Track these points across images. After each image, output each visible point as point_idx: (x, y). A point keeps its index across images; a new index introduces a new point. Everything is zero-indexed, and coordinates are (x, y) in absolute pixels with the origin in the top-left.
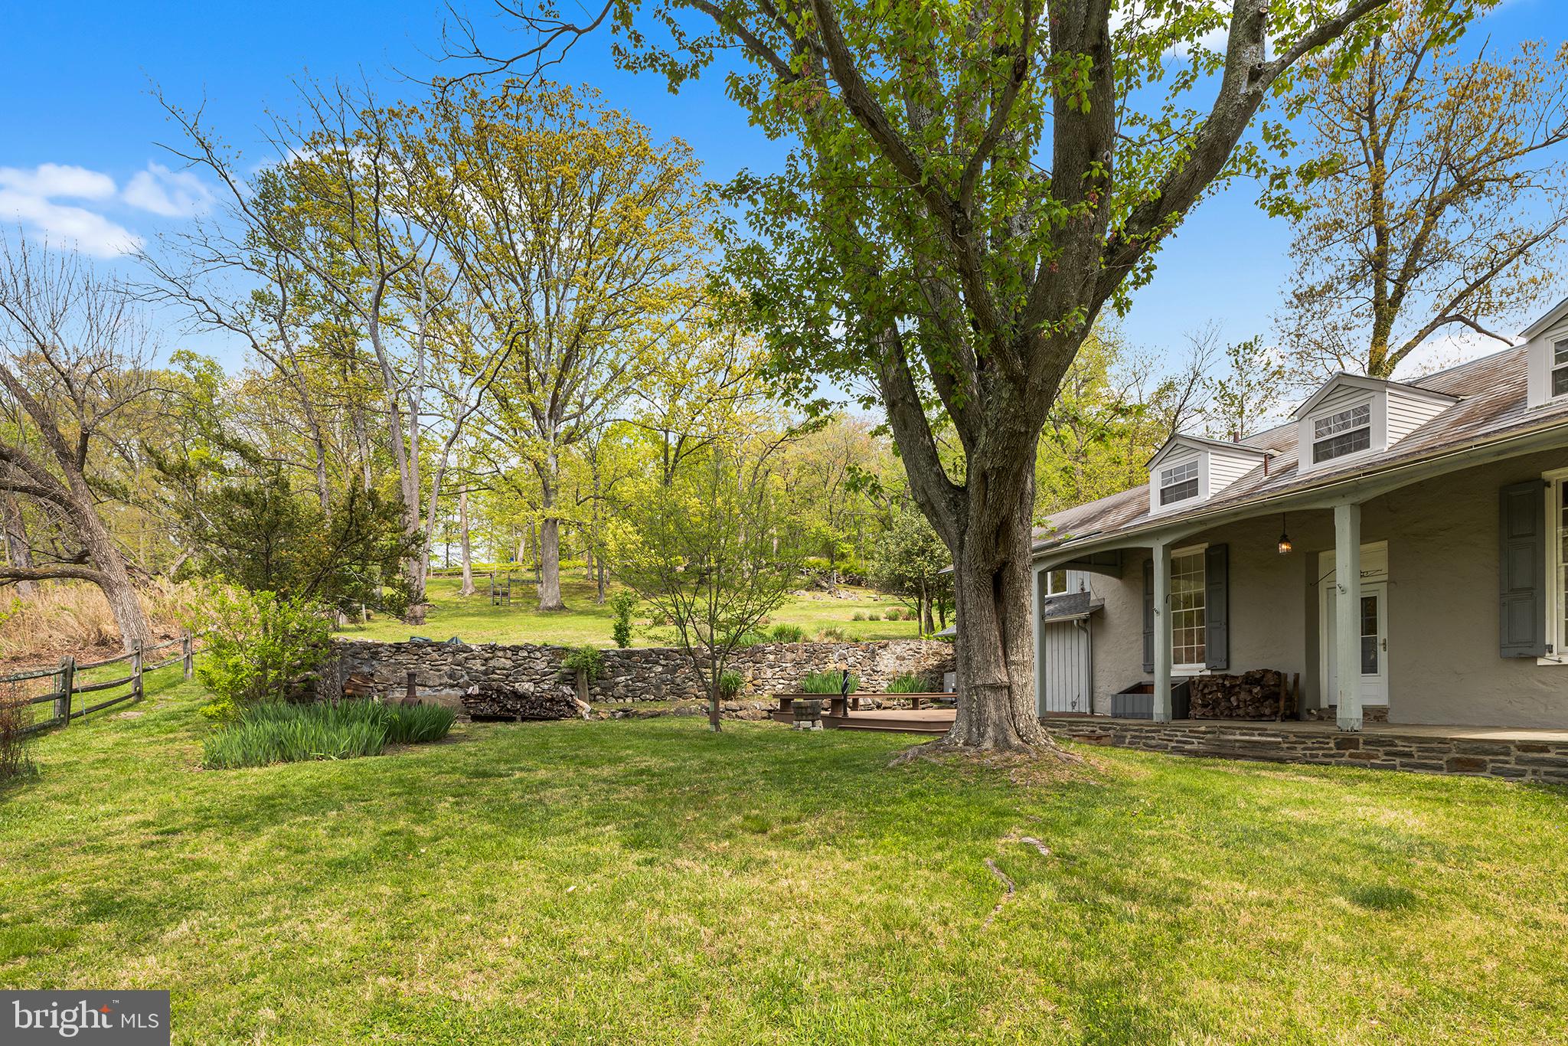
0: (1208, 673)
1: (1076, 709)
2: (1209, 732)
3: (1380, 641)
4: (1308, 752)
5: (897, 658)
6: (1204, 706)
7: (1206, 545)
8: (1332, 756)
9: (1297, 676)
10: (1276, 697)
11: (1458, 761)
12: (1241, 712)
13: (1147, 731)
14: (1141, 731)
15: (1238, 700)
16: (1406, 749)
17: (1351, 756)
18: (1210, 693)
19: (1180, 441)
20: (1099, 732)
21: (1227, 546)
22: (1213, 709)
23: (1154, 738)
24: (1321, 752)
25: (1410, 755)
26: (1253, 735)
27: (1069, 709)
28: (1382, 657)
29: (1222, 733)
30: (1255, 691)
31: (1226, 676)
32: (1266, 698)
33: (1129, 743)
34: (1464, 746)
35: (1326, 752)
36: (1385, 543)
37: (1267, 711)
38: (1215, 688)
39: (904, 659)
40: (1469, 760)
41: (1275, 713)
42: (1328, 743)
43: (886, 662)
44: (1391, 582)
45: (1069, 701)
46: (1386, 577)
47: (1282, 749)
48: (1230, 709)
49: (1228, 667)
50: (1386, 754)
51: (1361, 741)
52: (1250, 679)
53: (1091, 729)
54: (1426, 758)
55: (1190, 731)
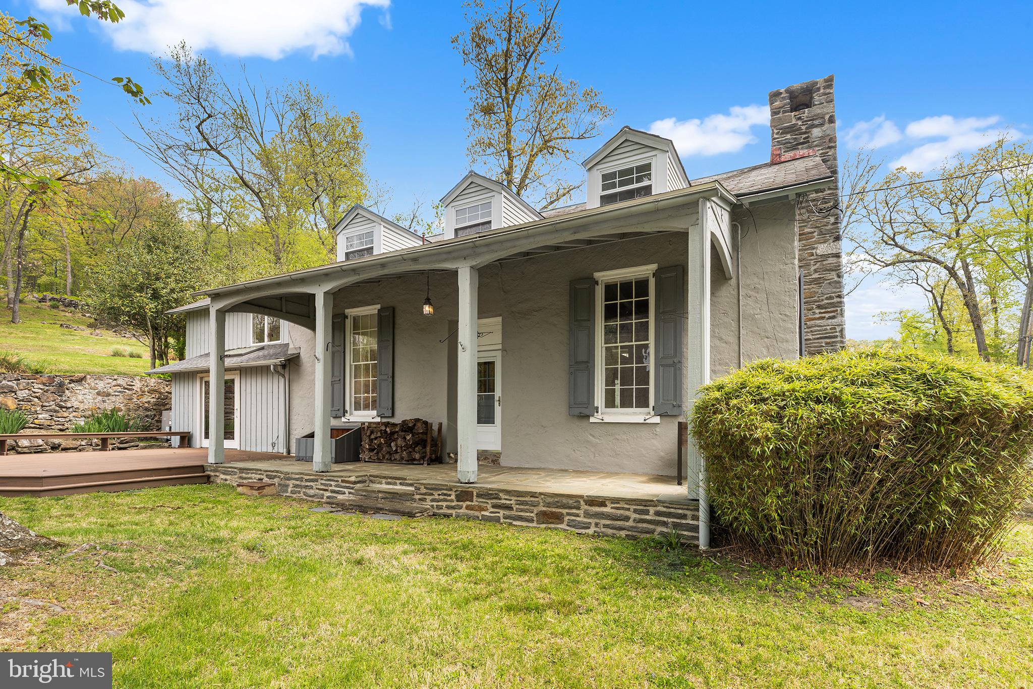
0: (378, 420)
1: (275, 450)
2: (359, 482)
3: (496, 398)
4: (435, 504)
5: (98, 394)
6: (371, 450)
7: (379, 306)
8: (453, 508)
9: (441, 425)
10: (423, 443)
11: (544, 514)
12: (397, 456)
13: (307, 480)
14: (301, 479)
15: (396, 445)
16: (508, 502)
17: (468, 508)
18: (376, 438)
19: (360, 212)
20: (266, 480)
21: (394, 309)
22: (377, 453)
23: (312, 487)
24: (444, 504)
25: (509, 508)
26: (395, 484)
27: (270, 450)
28: (498, 410)
29: (372, 481)
30: (408, 438)
31: (388, 423)
32: (416, 444)
33: (292, 492)
34: (549, 500)
35: (448, 503)
36: (500, 319)
37: (417, 456)
38: (379, 434)
39: (108, 395)
40: (552, 513)
41: (423, 458)
42: (450, 495)
43: (80, 397)
44: (504, 350)
45: (270, 442)
46: (500, 347)
47: (414, 500)
48: (390, 453)
49: (393, 415)
50: (493, 507)
51: (475, 494)
52: (407, 427)
53: (258, 476)
54: (522, 510)
55: (343, 481)
